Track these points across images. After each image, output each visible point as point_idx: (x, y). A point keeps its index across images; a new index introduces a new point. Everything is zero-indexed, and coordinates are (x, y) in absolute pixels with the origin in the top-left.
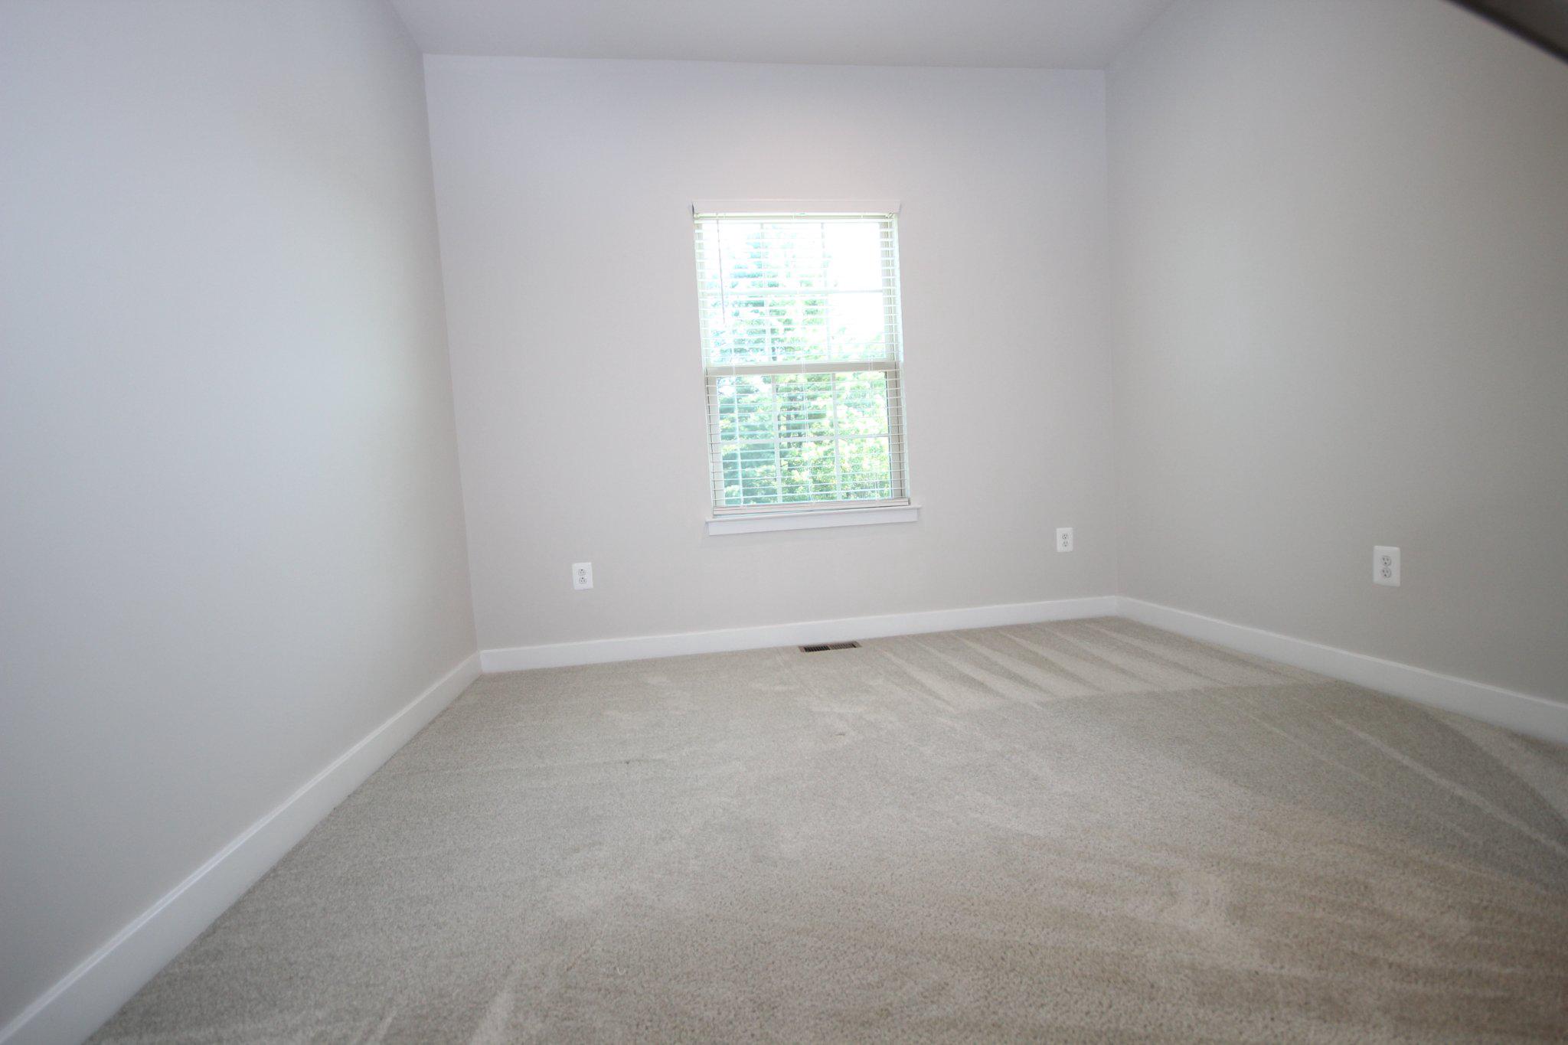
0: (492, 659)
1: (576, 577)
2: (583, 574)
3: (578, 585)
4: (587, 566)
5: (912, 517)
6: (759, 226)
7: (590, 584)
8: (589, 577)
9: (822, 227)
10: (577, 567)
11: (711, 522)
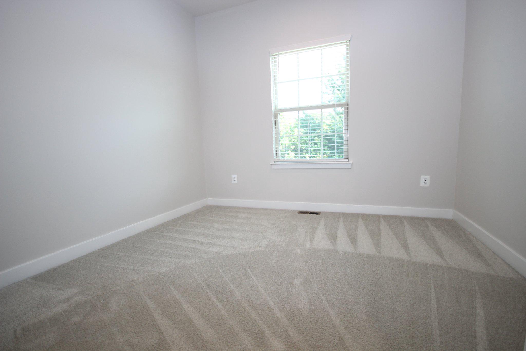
0: (211, 201)
1: (233, 179)
2: (235, 178)
3: (233, 182)
4: (236, 176)
5: (349, 166)
6: (297, 54)
7: (236, 182)
8: (236, 179)
9: (322, 51)
10: (233, 176)
11: (273, 164)
